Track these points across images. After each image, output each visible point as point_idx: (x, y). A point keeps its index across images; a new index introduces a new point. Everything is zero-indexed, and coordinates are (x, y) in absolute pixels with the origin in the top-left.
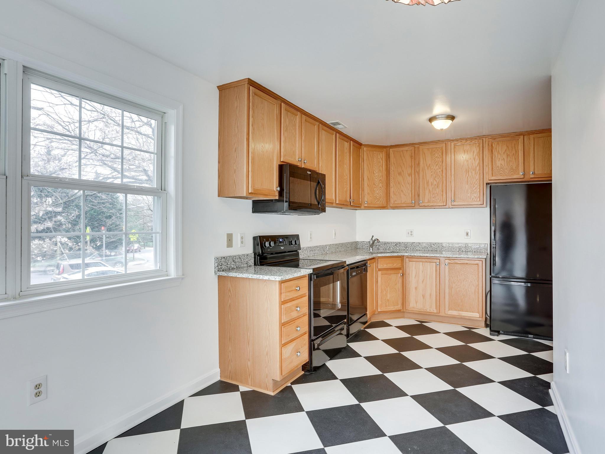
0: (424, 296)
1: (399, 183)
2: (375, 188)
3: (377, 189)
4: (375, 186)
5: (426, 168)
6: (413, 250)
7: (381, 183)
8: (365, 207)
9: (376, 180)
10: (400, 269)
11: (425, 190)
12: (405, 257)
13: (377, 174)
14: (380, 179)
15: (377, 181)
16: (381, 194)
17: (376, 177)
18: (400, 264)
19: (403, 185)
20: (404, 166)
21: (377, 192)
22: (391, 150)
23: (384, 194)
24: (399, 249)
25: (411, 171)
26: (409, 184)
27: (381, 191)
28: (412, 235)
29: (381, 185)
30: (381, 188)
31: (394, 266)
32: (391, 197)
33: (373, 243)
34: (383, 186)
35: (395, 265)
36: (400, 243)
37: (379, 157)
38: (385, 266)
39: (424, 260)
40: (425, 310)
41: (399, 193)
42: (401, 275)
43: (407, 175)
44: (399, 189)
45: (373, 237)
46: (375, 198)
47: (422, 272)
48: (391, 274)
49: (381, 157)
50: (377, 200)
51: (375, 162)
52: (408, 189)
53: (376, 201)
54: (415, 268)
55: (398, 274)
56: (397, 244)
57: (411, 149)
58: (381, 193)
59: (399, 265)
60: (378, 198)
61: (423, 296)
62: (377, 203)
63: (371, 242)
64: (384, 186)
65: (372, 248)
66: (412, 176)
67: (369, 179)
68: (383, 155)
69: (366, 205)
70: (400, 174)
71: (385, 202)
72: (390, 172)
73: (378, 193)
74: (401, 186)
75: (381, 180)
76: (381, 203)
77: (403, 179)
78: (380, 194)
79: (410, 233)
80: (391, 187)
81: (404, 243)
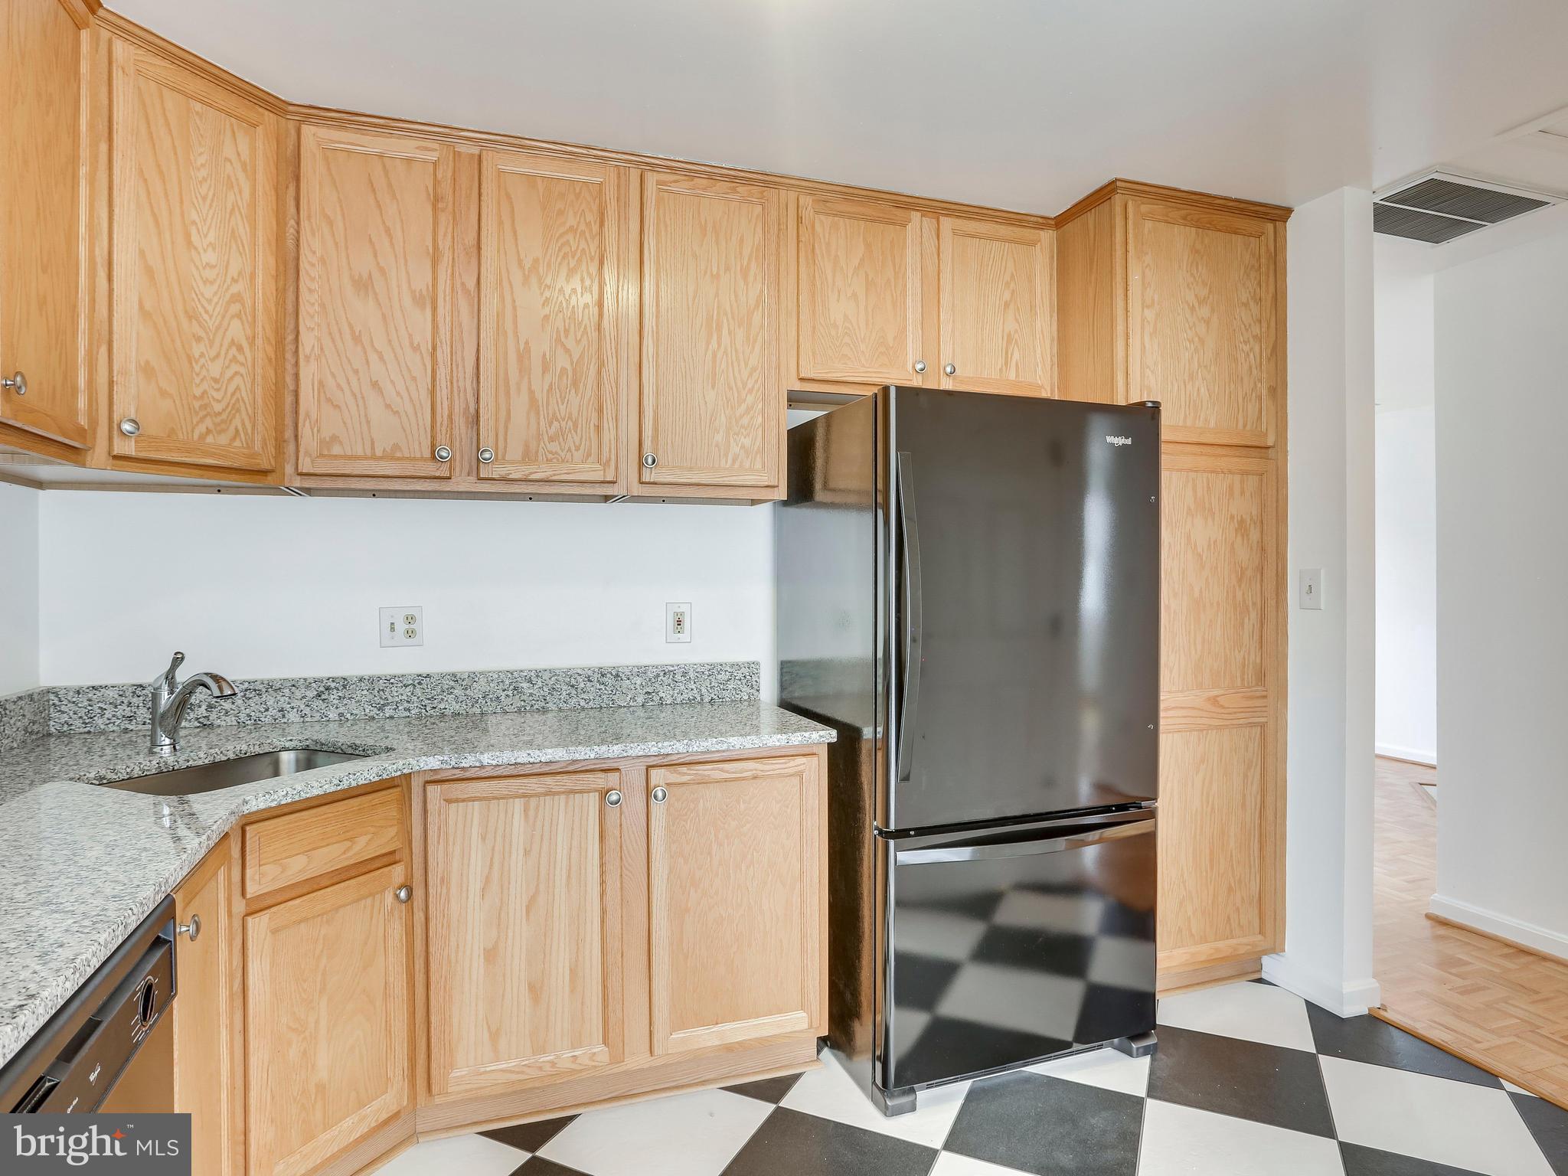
0: (536, 990)
1: (357, 339)
2: (199, 339)
3: (213, 353)
4: (202, 334)
5: (517, 277)
6: (419, 717)
7: (238, 316)
8: (116, 457)
9: (208, 291)
10: (389, 859)
11: (508, 393)
12: (416, 784)
13: (210, 257)
14: (235, 289)
15: (209, 301)
16: (238, 388)
17: (209, 274)
18: (392, 831)
19: (381, 358)
20: (392, 244)
21: (215, 369)
22: (307, 130)
23: (259, 391)
24: (341, 715)
25: (435, 279)
26: (416, 349)
27: (242, 370)
28: (410, 634)
29: (237, 330)
30: (240, 349)
31: (357, 848)
32: (308, 415)
33: (182, 705)
34: (252, 341)
35: (362, 841)
36: (345, 683)
37: (228, 151)
38: (299, 867)
39: (533, 785)
40: (547, 1068)
41: (354, 395)
42: (403, 894)
43: (407, 301)
44: (356, 372)
45: (178, 660)
46: (197, 404)
47: (527, 853)
48: (337, 909)
49: (245, 154)
50: (208, 422)
51: (203, 173)
52: (414, 379)
53: (202, 428)
54: (484, 839)
55: (383, 891)
56: (328, 689)
57: (433, 156)
58: (238, 380)
59: (385, 839)
60: (218, 407)
61: (532, 988)
62: (210, 439)
63: (165, 698)
64: (259, 342)
65: (172, 734)
66: (440, 310)
67: (149, 272)
68: (253, 149)
69: (129, 448)
70: (363, 285)
71: (264, 440)
72: (304, 265)
73: (216, 381)
74: (373, 357)
75: (237, 298)
76: (237, 443)
77: (384, 316)
78: (231, 389)
79: (401, 627)
80: (307, 358)
81: (372, 680)
